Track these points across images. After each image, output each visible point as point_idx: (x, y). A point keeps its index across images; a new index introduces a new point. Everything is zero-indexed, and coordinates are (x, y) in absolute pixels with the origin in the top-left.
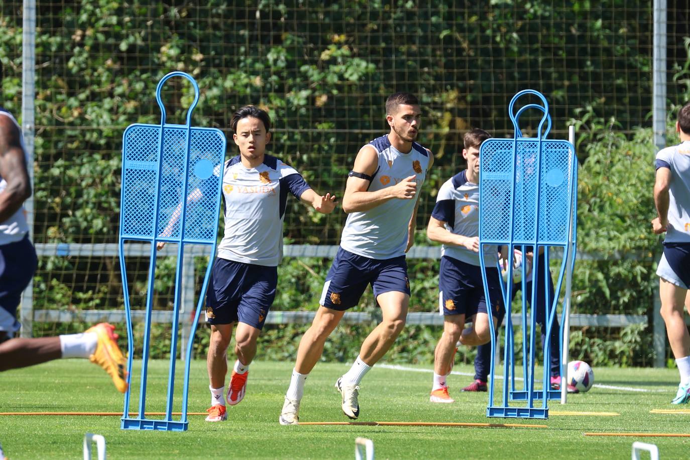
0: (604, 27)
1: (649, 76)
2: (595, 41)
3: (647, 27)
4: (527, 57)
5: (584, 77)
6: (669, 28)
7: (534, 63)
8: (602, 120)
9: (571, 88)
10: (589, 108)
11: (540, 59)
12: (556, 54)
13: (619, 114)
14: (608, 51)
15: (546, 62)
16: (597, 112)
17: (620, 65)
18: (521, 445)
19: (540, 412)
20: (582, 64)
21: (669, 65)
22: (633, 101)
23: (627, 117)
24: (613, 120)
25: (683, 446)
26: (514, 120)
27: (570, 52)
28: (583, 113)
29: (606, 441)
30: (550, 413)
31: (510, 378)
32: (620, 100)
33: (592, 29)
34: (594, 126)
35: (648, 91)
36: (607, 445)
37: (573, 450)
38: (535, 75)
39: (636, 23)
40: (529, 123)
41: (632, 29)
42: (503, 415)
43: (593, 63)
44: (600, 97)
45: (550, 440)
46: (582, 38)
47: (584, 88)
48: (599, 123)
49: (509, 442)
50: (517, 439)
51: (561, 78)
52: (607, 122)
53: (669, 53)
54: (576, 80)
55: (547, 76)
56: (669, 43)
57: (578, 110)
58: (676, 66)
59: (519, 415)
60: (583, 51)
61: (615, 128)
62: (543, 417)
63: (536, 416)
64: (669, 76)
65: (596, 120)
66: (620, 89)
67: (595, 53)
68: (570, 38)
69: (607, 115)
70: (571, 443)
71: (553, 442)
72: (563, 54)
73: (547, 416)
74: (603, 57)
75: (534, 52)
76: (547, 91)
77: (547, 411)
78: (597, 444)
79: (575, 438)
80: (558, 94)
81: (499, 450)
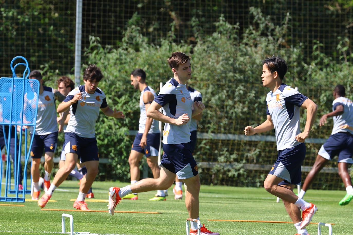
0: (54, 30)
1: (73, 52)
2: (50, 36)
3: (73, 30)
4: (19, 42)
5: (44, 52)
6: (83, 31)
7: (23, 45)
8: (52, 71)
9: (39, 57)
10: (47, 65)
11: (26, 43)
12: (32, 41)
13: (60, 69)
14: (56, 41)
15: (28, 45)
16: (50, 68)
17: (61, 47)
18: (12, 214)
19: (21, 199)
20: (44, 46)
21: (83, 48)
22: (66, 63)
23: (64, 70)
24: (57, 71)
25: (84, 216)
26: (13, 70)
27: (39, 41)
28: (44, 68)
29: (50, 213)
30: (26, 200)
31: (9, 184)
32: (60, 62)
33: (49, 30)
34: (49, 74)
35: (73, 58)
36: (51, 215)
37: (36, 217)
38: (23, 50)
39: (68, 28)
40: (20, 71)
41: (66, 31)
42: (5, 201)
43: (49, 45)
44: (52, 61)
45: (25, 212)
46: (44, 34)
47: (44, 57)
48: (51, 72)
49: (7, 212)
50: (11, 211)
51: (34, 52)
52: (54, 71)
53: (83, 42)
54: (41, 53)
55: (28, 51)
56: (83, 37)
57: (42, 66)
58: (85, 49)
59: (12, 201)
60: (45, 40)
61: (58, 75)
62: (23, 201)
63: (19, 201)
64: (83, 52)
65: (50, 71)
66: (61, 57)
67: (50, 41)
68: (39, 34)
69: (55, 69)
70: (35, 213)
71: (27, 213)
72: (36, 41)
73: (24, 201)
74: (53, 43)
75: (22, 40)
76: (28, 57)
77: (24, 199)
78: (46, 214)
79: (37, 211)
80: (33, 59)
81: (3, 216)
